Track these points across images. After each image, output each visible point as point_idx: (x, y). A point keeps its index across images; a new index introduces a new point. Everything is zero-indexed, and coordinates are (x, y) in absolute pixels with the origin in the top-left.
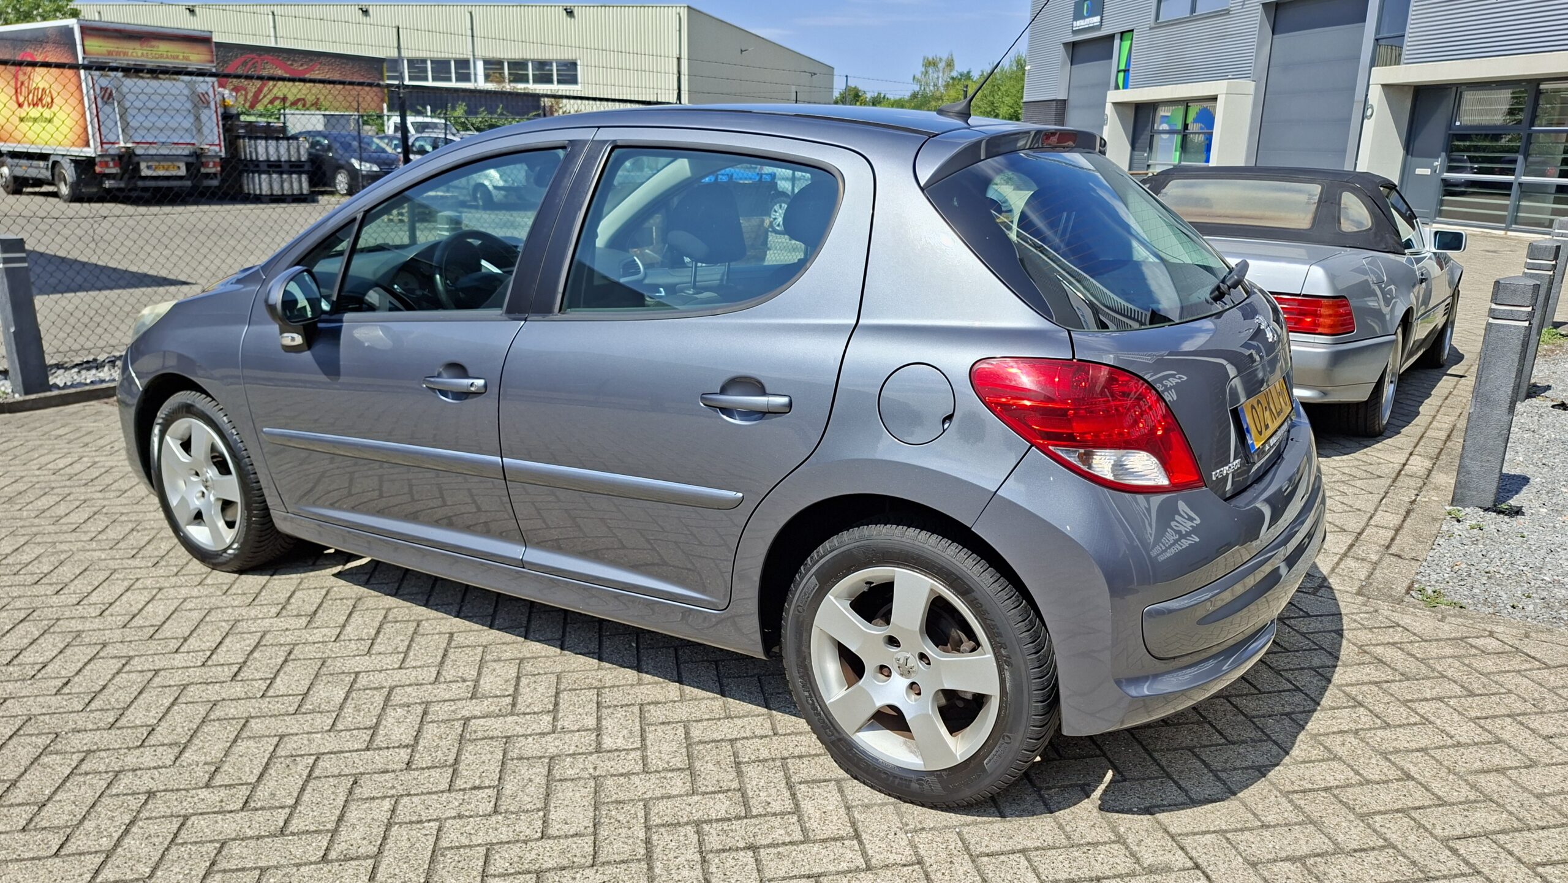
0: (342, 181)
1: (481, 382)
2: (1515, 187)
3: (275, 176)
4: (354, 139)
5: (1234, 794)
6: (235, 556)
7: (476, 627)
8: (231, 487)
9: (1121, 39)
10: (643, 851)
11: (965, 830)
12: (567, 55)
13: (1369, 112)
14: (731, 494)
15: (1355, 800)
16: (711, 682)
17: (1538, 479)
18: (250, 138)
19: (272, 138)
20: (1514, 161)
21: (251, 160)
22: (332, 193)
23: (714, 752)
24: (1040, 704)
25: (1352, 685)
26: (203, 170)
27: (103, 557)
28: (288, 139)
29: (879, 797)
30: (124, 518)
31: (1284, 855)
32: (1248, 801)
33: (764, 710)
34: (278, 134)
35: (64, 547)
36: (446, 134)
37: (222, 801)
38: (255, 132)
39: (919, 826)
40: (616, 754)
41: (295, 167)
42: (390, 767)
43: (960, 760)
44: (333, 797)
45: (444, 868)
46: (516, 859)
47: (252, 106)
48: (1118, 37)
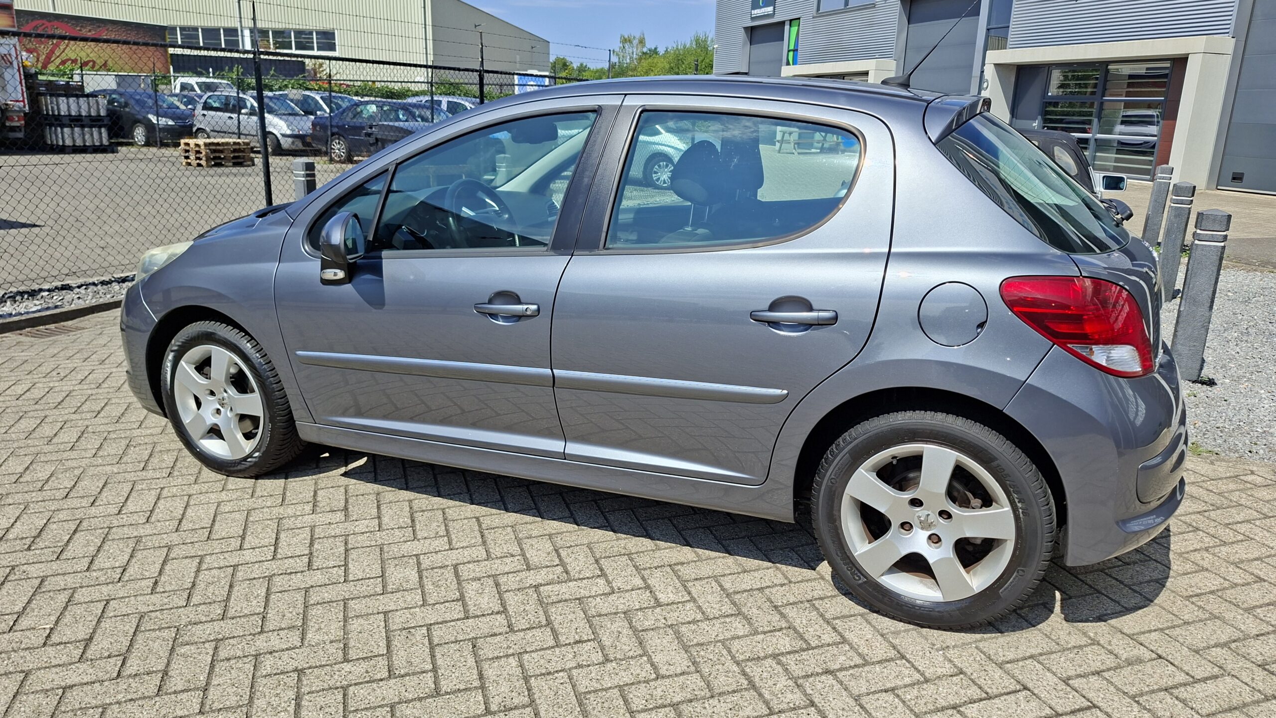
0: (139, 134)
1: (534, 307)
2: (1092, 143)
3: (77, 129)
4: (150, 97)
5: (1152, 601)
6: (255, 463)
7: (494, 511)
8: (253, 403)
9: (790, 25)
10: (746, 682)
11: (981, 645)
12: (326, 26)
13: (985, 85)
14: (778, 392)
15: (1236, 599)
16: (714, 544)
17: (1210, 358)
18: (51, 95)
19: (73, 96)
20: (1089, 122)
21: (53, 115)
22: (131, 144)
23: (751, 599)
24: (1049, 544)
25: (1184, 515)
26: (8, 124)
27: (116, 471)
28: (88, 96)
29: (901, 625)
30: (113, 436)
31: (1212, 643)
32: (1164, 605)
33: (770, 564)
34: (77, 92)
35: (74, 464)
36: (238, 93)
37: (367, 672)
38: (54, 90)
39: (944, 645)
40: (675, 606)
41: (95, 122)
42: (496, 631)
43: (977, 591)
44: (463, 660)
45: (594, 709)
46: (648, 697)
47: (45, 66)
48: (787, 23)
